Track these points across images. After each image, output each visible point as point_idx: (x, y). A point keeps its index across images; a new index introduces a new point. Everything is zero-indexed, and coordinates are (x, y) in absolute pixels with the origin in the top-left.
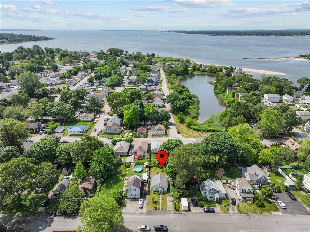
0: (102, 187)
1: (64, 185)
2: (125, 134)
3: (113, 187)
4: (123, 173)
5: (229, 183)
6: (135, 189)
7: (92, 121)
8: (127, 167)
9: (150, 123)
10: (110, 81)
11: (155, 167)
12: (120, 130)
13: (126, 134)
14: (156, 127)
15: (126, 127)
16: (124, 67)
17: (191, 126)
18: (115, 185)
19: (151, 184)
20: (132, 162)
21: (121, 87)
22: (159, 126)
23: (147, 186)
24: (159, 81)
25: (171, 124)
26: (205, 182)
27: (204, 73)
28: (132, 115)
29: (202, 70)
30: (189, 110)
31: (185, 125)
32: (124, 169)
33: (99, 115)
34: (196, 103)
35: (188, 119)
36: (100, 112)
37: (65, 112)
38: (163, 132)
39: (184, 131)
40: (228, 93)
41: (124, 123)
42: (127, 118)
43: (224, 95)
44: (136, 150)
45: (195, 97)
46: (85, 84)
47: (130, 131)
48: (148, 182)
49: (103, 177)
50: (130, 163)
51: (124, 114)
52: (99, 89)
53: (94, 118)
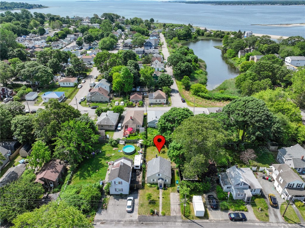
0: (74, 176)
1: (17, 174)
2: (114, 102)
3: (90, 176)
4: (107, 155)
5: (262, 171)
6: (122, 182)
7: (75, 87)
8: (113, 146)
9: (147, 89)
10: (102, 44)
11: (152, 147)
12: (108, 98)
13: (117, 103)
14: (155, 94)
15: (116, 94)
16: (119, 31)
17: (200, 93)
18: (93, 173)
19: (146, 171)
20: (121, 138)
21: (115, 51)
22: (159, 92)
23: (141, 175)
24: (158, 45)
25: (173, 91)
26: (228, 171)
27: (209, 38)
28: (123, 78)
29: (207, 34)
30: (196, 75)
31: (192, 91)
32: (109, 149)
33: (84, 80)
34: (203, 68)
35: (194, 85)
36: (86, 77)
37: (39, 74)
38: (163, 100)
39: (191, 99)
40: (239, 57)
41: (113, 89)
42: (118, 82)
43: (235, 60)
44: (128, 122)
45: (201, 61)
46: (74, 47)
47: (122, 98)
48: (143, 169)
49: (76, 161)
50: (118, 141)
51: (114, 77)
52: (88, 52)
53: (78, 83)
